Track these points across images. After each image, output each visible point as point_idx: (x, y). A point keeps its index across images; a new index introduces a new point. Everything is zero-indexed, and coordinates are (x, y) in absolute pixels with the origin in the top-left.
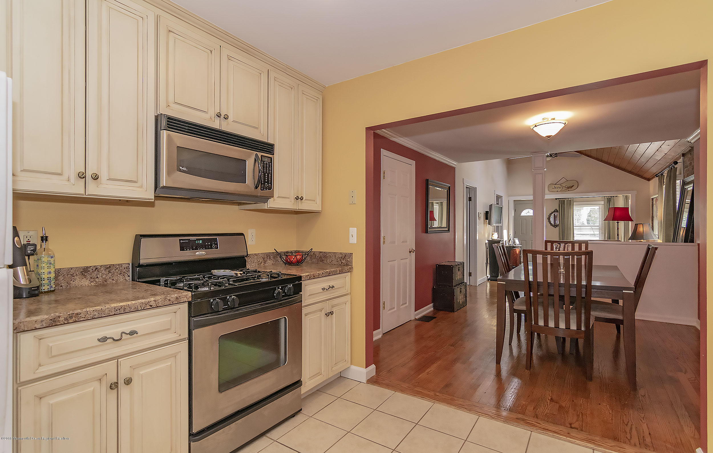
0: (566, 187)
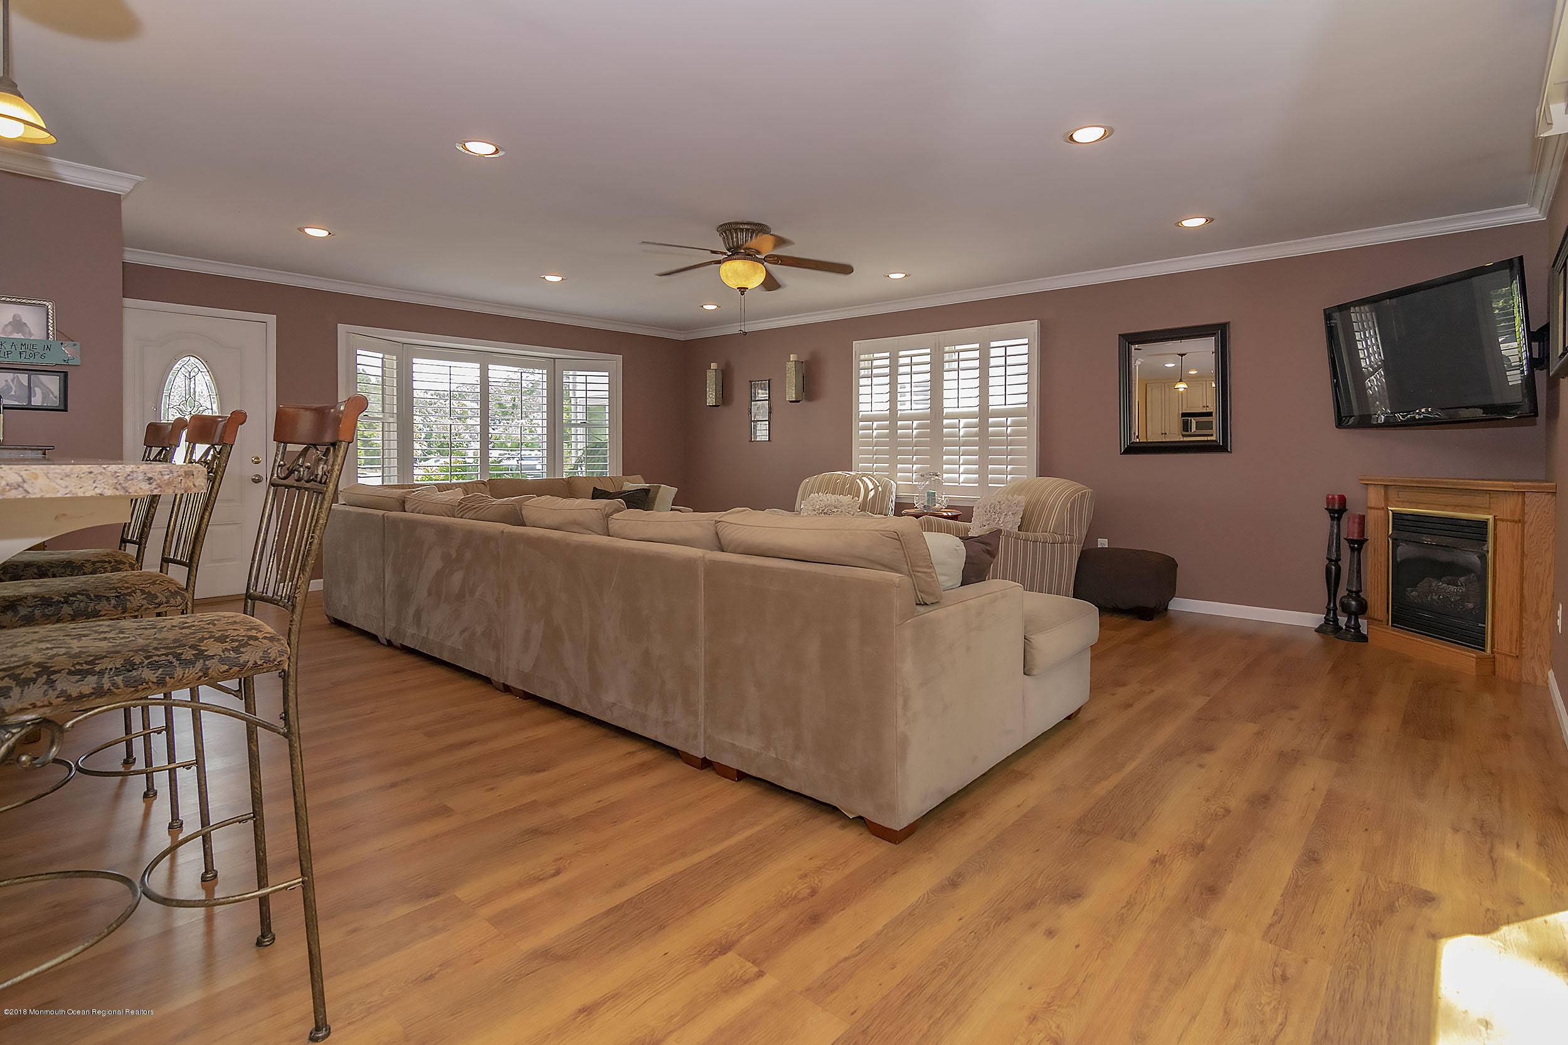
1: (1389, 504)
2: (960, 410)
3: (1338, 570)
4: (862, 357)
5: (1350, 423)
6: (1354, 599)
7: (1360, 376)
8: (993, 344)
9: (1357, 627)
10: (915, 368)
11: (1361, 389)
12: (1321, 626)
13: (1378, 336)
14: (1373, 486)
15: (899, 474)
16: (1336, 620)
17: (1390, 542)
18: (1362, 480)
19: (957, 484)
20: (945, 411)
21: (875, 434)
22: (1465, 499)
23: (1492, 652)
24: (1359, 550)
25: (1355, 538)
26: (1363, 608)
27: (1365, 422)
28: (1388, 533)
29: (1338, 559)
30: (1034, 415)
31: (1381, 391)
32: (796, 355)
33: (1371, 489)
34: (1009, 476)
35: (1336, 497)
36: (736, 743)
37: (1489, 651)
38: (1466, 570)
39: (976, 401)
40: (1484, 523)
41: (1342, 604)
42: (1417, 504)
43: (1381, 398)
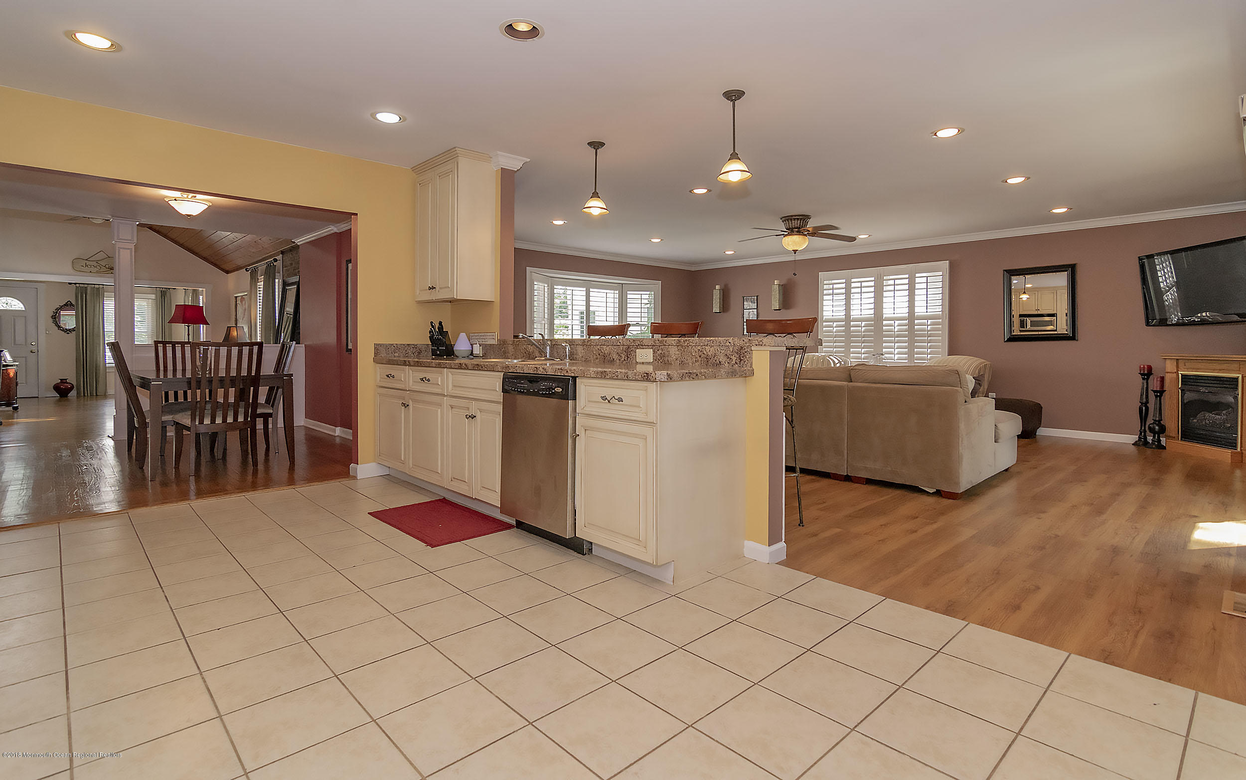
0: (107, 266)
1: (1179, 370)
2: (895, 315)
3: (1147, 409)
4: (825, 282)
5: (1153, 323)
6: (1157, 425)
7: (1160, 293)
8: (917, 275)
9: (1159, 441)
10: (864, 290)
11: (1161, 301)
12: (1136, 442)
13: (1172, 266)
14: (1169, 360)
15: (851, 355)
16: (1145, 438)
17: (1180, 391)
18: (1163, 356)
19: (893, 361)
20: (884, 316)
21: (834, 330)
22: (1225, 366)
23: (1241, 450)
24: (1160, 397)
25: (1158, 390)
26: (1163, 429)
27: (1163, 322)
28: (1179, 386)
29: (1147, 402)
30: (946, 318)
31: (1174, 302)
32: (778, 281)
33: (1168, 362)
34: (929, 356)
35: (1146, 366)
36: (866, 466)
37: (1239, 450)
38: (1227, 406)
39: (907, 310)
40: (1237, 379)
41: (1149, 428)
42: (1197, 370)
43: (1175, 306)
